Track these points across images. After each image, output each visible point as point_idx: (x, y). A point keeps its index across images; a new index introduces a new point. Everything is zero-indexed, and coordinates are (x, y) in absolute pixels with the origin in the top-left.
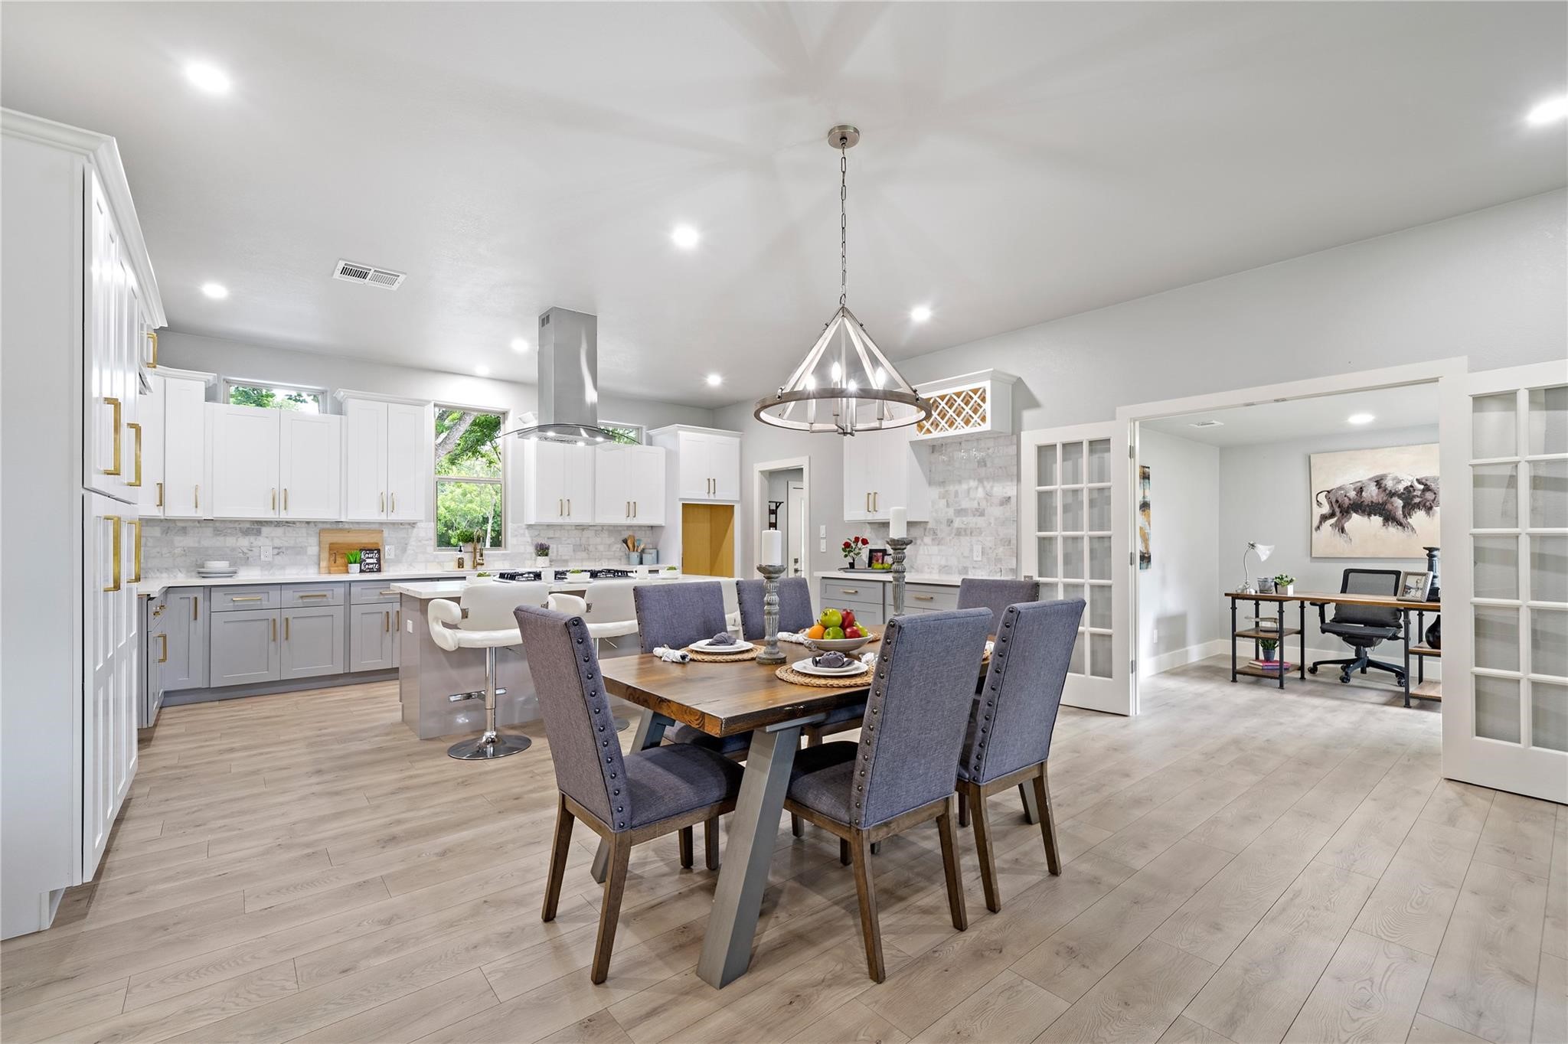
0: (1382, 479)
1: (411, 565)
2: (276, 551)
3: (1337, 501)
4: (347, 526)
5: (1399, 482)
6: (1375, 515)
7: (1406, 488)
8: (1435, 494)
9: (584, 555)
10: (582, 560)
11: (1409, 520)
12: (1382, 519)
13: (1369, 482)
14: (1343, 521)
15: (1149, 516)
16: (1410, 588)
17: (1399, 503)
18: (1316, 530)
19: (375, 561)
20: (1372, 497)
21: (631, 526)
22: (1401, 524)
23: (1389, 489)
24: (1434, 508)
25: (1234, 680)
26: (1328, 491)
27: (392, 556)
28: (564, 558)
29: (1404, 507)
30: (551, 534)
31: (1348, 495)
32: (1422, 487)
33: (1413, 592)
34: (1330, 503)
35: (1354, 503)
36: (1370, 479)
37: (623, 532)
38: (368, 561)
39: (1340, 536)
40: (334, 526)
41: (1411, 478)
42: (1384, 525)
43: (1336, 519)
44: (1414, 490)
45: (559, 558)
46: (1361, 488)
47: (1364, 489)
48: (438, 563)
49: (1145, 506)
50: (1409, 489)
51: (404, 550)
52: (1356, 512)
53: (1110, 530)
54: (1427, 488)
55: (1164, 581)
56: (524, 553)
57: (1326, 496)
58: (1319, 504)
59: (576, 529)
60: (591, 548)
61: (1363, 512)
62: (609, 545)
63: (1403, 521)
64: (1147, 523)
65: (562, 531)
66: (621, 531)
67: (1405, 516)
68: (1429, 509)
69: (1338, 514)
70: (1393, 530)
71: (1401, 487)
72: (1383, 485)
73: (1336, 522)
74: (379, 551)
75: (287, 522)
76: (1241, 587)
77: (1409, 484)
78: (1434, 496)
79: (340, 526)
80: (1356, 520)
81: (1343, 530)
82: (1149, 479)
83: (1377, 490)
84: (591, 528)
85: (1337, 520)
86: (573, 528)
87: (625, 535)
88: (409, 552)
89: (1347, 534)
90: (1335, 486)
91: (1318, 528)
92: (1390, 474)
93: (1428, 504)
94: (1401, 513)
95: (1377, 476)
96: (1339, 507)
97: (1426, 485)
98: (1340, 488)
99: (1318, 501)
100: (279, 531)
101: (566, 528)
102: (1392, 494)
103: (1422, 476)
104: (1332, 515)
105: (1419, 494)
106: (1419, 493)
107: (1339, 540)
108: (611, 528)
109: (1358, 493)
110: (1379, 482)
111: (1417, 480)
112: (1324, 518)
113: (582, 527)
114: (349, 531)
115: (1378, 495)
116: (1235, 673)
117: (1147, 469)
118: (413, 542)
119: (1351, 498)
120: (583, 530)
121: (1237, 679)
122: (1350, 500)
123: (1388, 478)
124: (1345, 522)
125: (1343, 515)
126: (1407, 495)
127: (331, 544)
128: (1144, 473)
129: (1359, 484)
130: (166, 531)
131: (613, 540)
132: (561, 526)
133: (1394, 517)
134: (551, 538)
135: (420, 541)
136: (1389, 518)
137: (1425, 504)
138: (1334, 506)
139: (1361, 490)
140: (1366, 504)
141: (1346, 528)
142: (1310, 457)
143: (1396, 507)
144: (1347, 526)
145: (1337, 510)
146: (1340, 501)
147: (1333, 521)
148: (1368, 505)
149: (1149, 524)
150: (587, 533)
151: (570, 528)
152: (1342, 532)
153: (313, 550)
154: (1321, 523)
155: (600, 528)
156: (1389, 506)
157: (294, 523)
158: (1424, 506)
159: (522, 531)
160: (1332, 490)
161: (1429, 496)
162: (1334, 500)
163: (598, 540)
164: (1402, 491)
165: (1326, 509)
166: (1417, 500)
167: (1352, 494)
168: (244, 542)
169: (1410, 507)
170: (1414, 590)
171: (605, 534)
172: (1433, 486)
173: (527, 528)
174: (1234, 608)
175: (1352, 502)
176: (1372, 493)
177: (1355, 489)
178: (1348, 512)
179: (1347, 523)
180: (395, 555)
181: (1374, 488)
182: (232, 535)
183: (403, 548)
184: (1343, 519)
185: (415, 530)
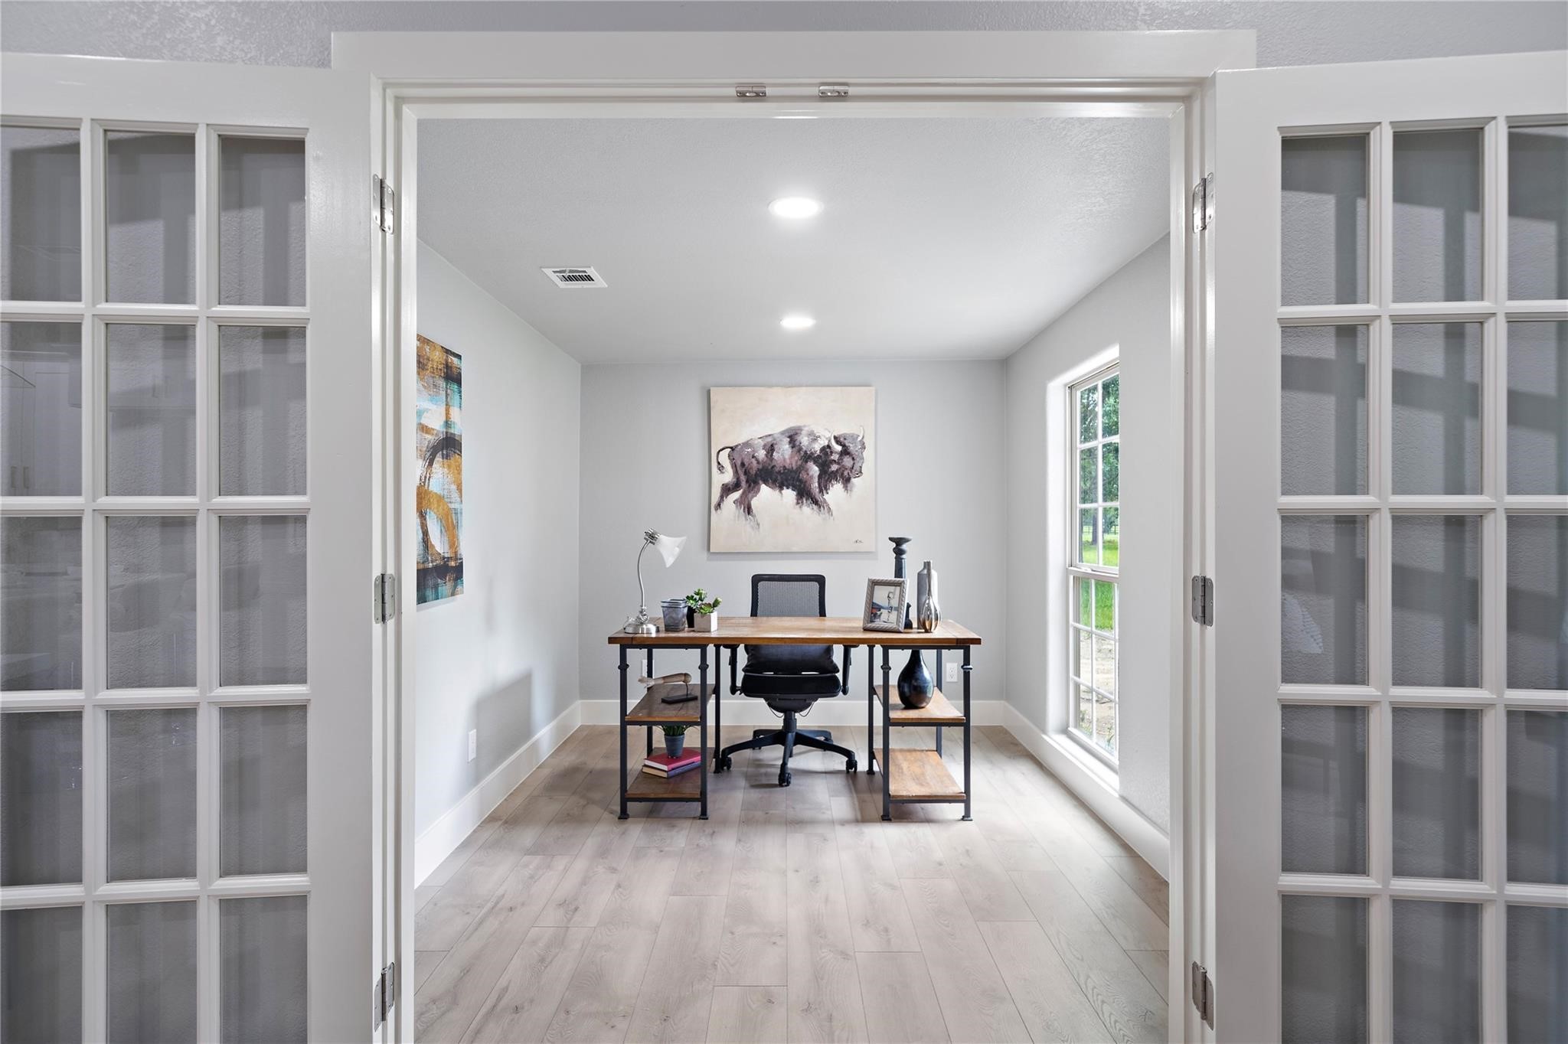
0: (797, 434)
3: (743, 464)
5: (815, 439)
6: (788, 488)
7: (823, 449)
8: (853, 459)
11: (826, 496)
12: (795, 493)
13: (782, 437)
14: (750, 495)
15: (459, 469)
16: (880, 608)
17: (815, 470)
18: (716, 509)
20: (785, 460)
22: (816, 502)
23: (804, 449)
24: (853, 480)
25: (624, 815)
26: (731, 448)
29: (820, 477)
31: (756, 454)
32: (839, 448)
33: (884, 614)
34: (734, 466)
35: (763, 467)
36: (783, 433)
39: (746, 520)
41: (828, 435)
42: (798, 503)
43: (741, 492)
44: (832, 452)
46: (772, 445)
47: (776, 447)
49: (448, 446)
50: (827, 450)
52: (766, 482)
53: (302, 491)
54: (845, 452)
55: (489, 619)
57: (729, 456)
58: (720, 467)
61: (774, 481)
63: (818, 497)
64: (454, 487)
67: (821, 491)
68: (847, 481)
69: (744, 484)
70: (808, 509)
71: (817, 447)
72: (797, 443)
73: (741, 497)
76: (632, 620)
77: (826, 444)
78: (852, 462)
80: (766, 494)
81: (749, 510)
82: (458, 381)
83: (790, 450)
85: (743, 493)
89: (754, 516)
90: (741, 440)
91: (718, 506)
92: (805, 426)
93: (846, 473)
94: (817, 485)
95: (790, 429)
96: (745, 473)
97: (844, 446)
98: (747, 444)
99: (719, 463)
102: (808, 457)
103: (839, 433)
104: (736, 486)
105: (836, 459)
106: (835, 457)
107: (744, 524)
109: (768, 453)
110: (793, 437)
111: (835, 438)
112: (727, 490)
115: (791, 457)
116: (625, 800)
117: (455, 360)
119: (760, 459)
121: (629, 812)
122: (758, 463)
123: (804, 432)
124: (753, 497)
125: (750, 486)
126: (823, 459)
128: (448, 366)
129: (769, 439)
133: (809, 491)
136: (804, 493)
137: (842, 474)
138: (739, 471)
139: (771, 449)
140: (777, 469)
141: (753, 507)
142: (709, 392)
143: (812, 477)
144: (755, 502)
145: (743, 478)
146: (747, 464)
147: (736, 495)
148: (780, 471)
149: (460, 489)
152: (749, 513)
154: (722, 498)
156: (803, 475)
158: (842, 475)
160: (737, 446)
161: (847, 461)
162: (739, 463)
164: (818, 452)
165: (728, 477)
166: (834, 467)
167: (761, 454)
169: (827, 477)
170: (886, 611)
172: (852, 448)
174: (623, 667)
175: (760, 467)
176: (784, 454)
177: (765, 446)
178: (756, 483)
179: (755, 498)
181: (787, 446)
184: (749, 492)
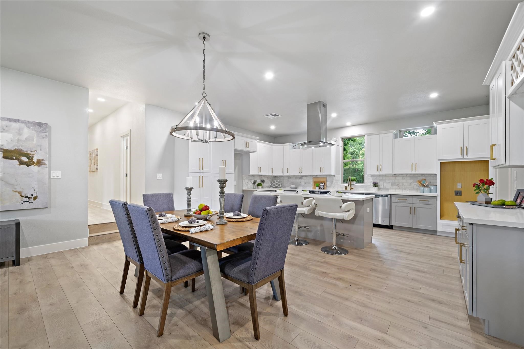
1: (334, 188)
2: (305, 183)
4: (319, 177)
9: (397, 187)
10: (396, 189)
19: (323, 186)
21: (424, 174)
27: (329, 185)
28: (387, 188)
30: (381, 178)
37: (418, 177)
38: (322, 186)
40: (316, 177)
45: (385, 188)
48: (341, 187)
51: (332, 183)
56: (370, 186)
59: (393, 176)
60: (400, 184)
62: (410, 183)
65: (386, 177)
66: (417, 177)
74: (324, 183)
75: (307, 176)
79: (317, 177)
84: (400, 176)
86: (391, 176)
87: (420, 178)
88: (333, 184)
100: (306, 178)
101: (388, 176)
108: (411, 176)
113: (396, 175)
114: (319, 178)
118: (334, 181)
120: (396, 176)
127: (315, 181)
130: (288, 178)
131: (412, 181)
132: (386, 175)
134: (381, 180)
135: (336, 181)
150: (398, 178)
151: (389, 176)
153: (312, 183)
155: (405, 176)
157: (308, 176)
159: (369, 177)
163: (404, 181)
168: (300, 181)
171: (408, 178)
173: (371, 176)
180: (330, 185)
182: (298, 179)
183: (332, 182)
185: (335, 177)
